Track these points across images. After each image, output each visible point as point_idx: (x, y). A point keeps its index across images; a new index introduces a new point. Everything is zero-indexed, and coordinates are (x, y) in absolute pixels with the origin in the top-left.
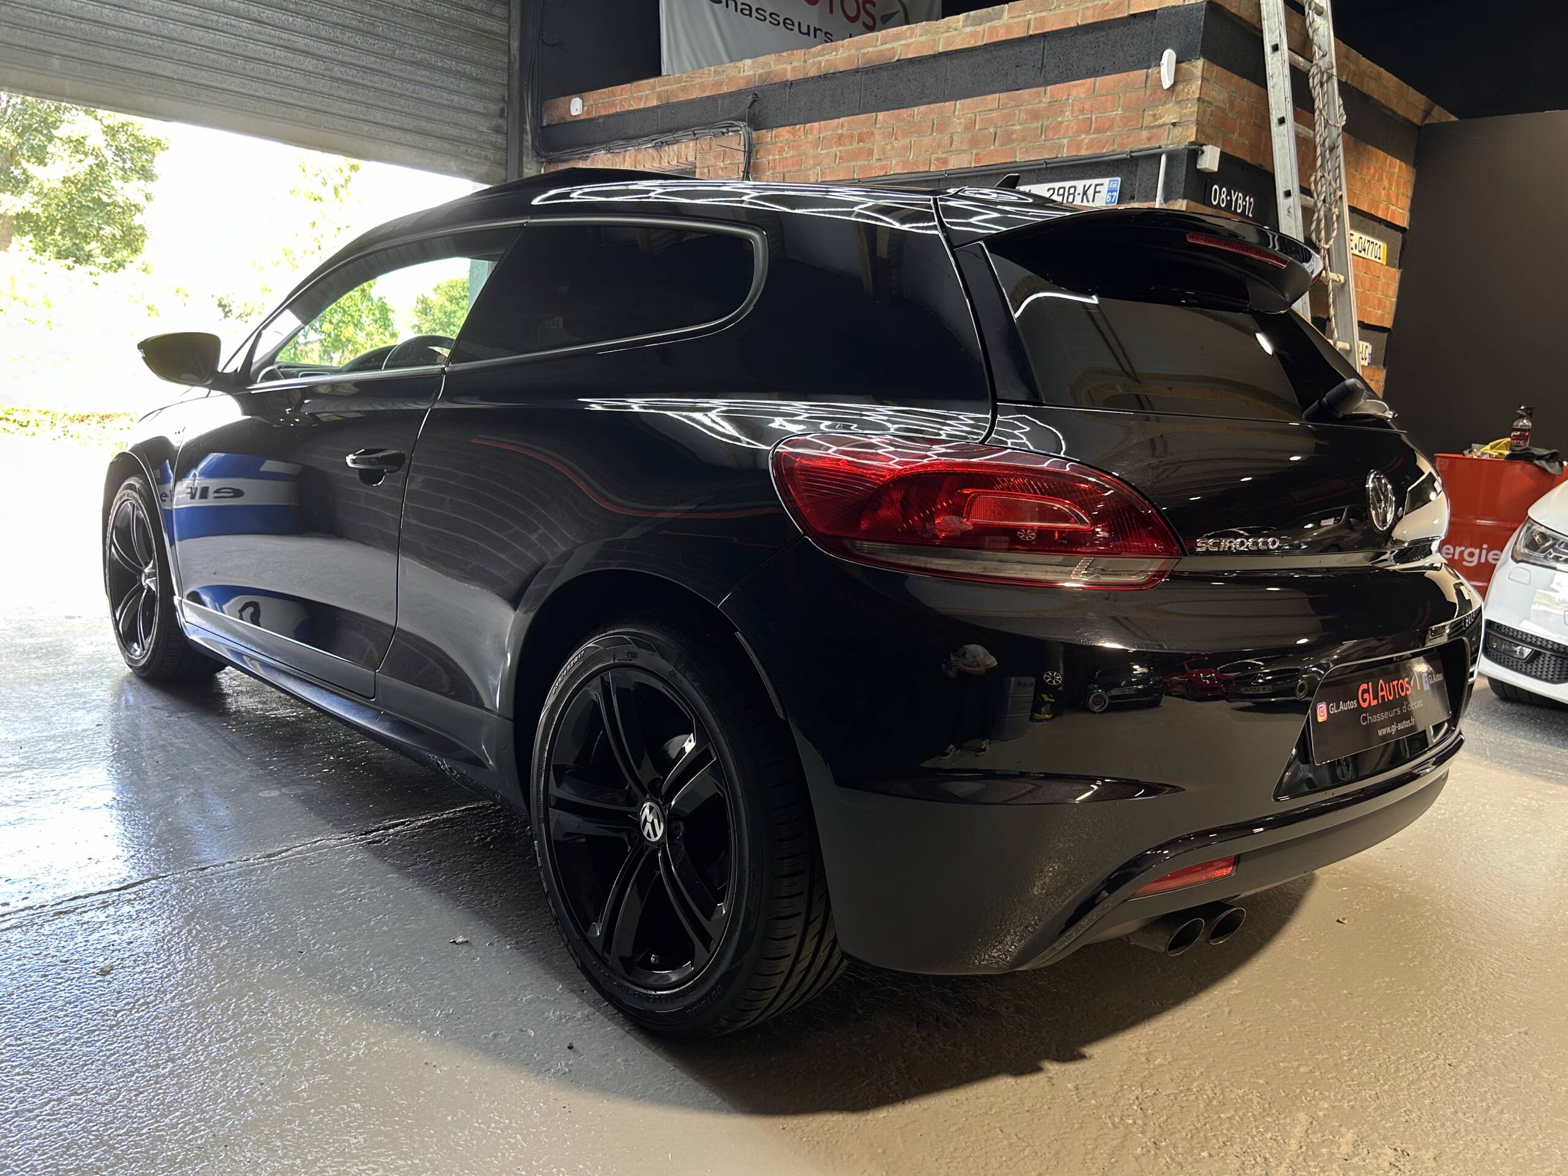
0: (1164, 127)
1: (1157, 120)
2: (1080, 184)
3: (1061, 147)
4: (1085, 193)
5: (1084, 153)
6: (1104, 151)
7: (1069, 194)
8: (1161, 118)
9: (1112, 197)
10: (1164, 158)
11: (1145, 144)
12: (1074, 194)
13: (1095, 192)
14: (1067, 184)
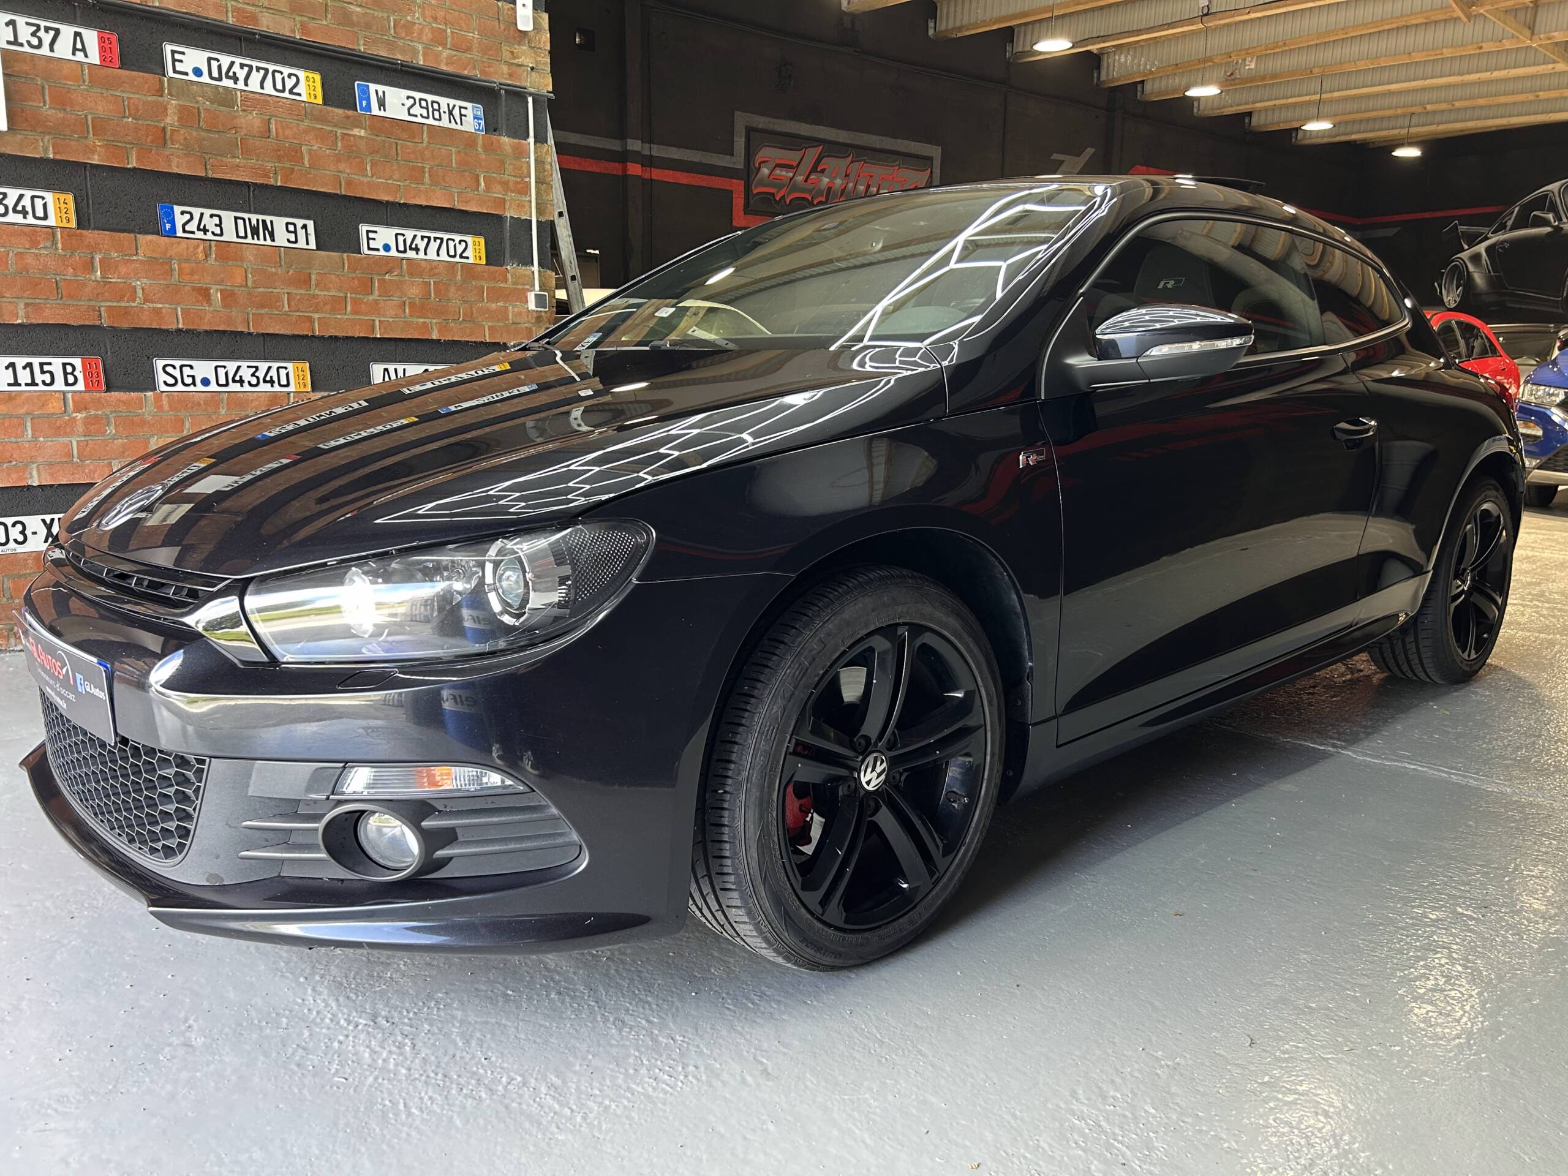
0: (523, 68)
1: (515, 58)
2: (444, 101)
3: (415, 52)
4: (451, 113)
5: (444, 68)
6: (466, 72)
7: (434, 110)
8: (518, 58)
9: (479, 124)
10: (530, 100)
11: (507, 79)
12: (439, 110)
13: (461, 115)
14: (430, 98)
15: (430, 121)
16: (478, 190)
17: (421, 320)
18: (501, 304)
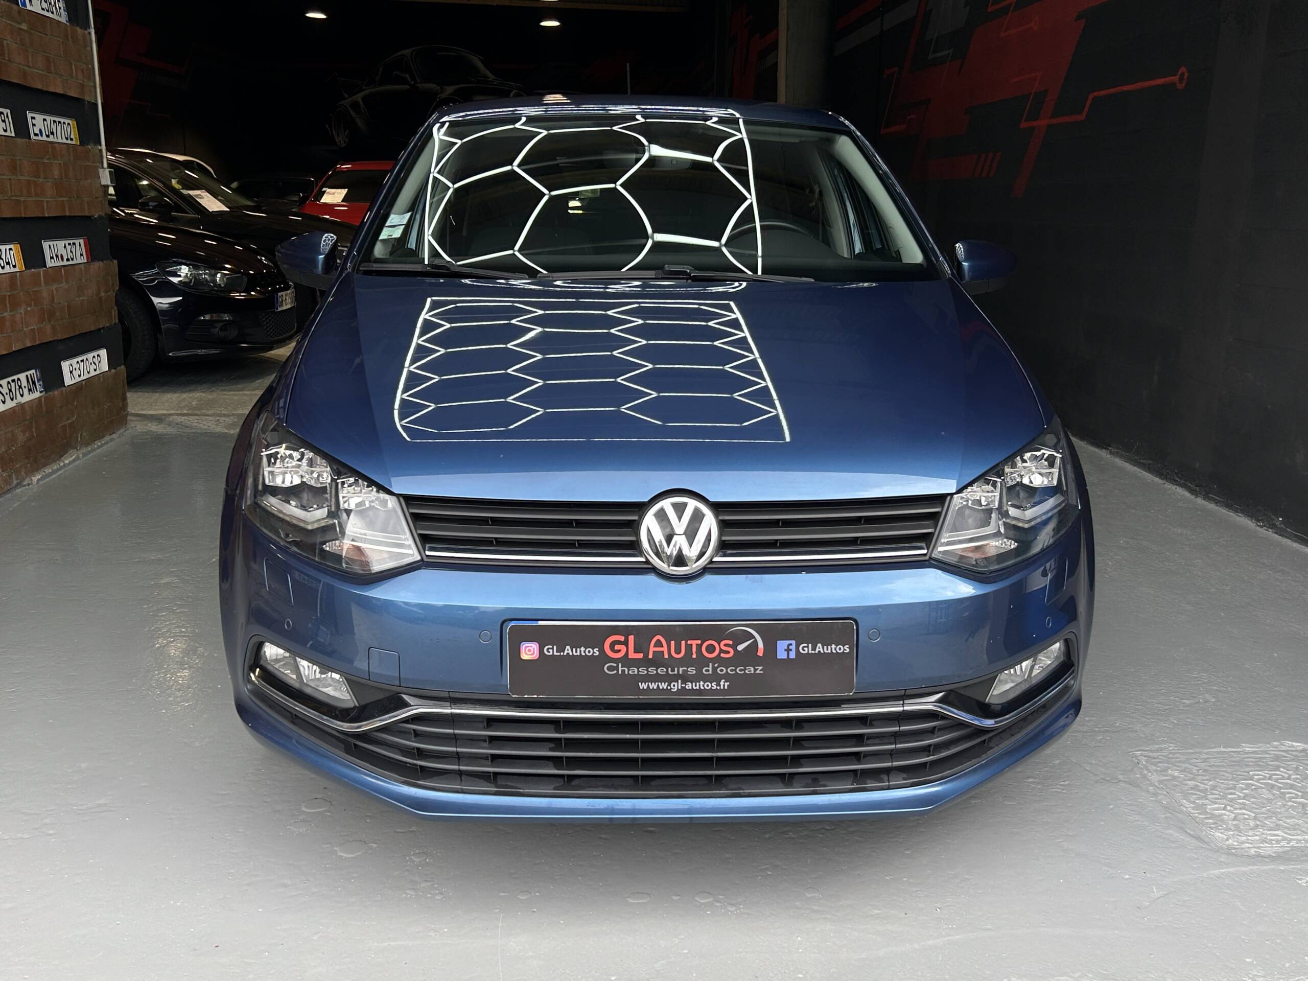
15: (49, 15)
16: (72, 77)
17: (61, 199)
18: (89, 181)
